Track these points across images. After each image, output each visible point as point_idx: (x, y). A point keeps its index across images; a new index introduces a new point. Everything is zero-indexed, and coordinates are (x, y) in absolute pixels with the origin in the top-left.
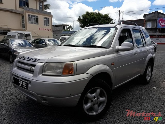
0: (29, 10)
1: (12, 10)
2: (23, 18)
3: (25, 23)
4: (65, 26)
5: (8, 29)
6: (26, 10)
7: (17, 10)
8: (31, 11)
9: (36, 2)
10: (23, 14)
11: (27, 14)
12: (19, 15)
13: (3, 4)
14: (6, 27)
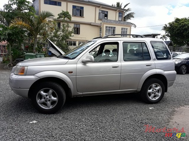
0: (107, 22)
1: (91, 23)
2: (101, 30)
3: (101, 35)
4: (156, 36)
5: (86, 41)
6: (104, 22)
7: (96, 22)
8: (109, 22)
9: (116, 13)
10: (101, 26)
11: (105, 26)
12: (98, 27)
13: (84, 17)
14: (85, 39)
